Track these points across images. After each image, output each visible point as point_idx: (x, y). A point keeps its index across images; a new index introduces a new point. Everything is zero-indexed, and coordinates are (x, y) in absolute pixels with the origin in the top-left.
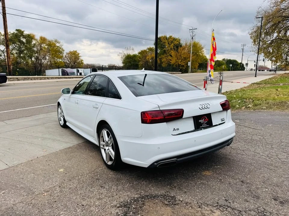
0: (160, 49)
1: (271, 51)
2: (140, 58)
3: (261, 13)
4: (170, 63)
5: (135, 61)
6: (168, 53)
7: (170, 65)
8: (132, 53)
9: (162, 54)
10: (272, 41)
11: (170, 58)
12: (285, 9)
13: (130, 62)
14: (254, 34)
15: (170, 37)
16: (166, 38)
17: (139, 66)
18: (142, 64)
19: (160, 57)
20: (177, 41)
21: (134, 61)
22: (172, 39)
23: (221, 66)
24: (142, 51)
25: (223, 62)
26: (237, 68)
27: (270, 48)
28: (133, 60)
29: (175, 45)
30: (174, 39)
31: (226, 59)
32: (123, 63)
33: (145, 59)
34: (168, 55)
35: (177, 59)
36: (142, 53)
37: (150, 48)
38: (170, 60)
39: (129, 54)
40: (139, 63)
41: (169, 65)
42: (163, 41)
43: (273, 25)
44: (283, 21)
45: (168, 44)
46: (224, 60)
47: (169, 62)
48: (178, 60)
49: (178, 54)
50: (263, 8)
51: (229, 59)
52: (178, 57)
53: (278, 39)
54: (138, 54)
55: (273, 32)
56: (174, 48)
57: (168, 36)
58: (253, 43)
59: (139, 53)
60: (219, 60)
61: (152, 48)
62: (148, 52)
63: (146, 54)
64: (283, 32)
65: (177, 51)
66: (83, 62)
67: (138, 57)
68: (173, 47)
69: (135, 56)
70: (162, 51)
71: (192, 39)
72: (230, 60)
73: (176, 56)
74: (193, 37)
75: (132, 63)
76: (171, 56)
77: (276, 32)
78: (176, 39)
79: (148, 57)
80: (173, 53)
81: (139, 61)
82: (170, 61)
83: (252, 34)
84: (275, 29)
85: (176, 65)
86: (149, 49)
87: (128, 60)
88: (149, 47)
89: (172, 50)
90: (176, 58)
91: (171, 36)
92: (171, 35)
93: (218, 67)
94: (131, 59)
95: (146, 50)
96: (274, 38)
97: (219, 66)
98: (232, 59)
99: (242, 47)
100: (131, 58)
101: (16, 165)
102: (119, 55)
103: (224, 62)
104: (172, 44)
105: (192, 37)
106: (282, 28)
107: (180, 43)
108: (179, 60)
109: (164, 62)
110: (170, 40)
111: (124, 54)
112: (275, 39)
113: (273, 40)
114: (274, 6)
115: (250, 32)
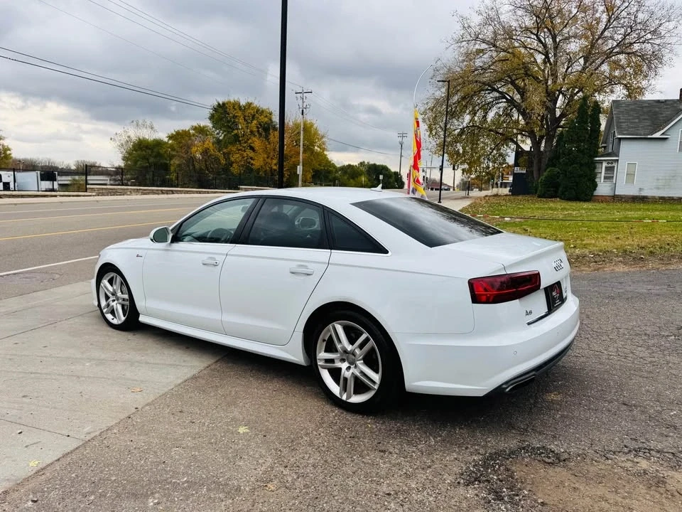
0: (225, 131)
1: (461, 151)
2: (173, 149)
3: (441, 72)
4: (252, 164)
5: (159, 155)
6: (245, 142)
7: (251, 170)
8: (149, 135)
9: (231, 143)
10: (463, 130)
11: (251, 154)
12: (485, 69)
13: (145, 158)
14: (430, 114)
15: (249, 105)
16: (240, 107)
17: (172, 168)
18: (179, 165)
19: (225, 150)
20: (266, 116)
21: (155, 157)
22: (253, 108)
23: (357, 177)
24: (178, 133)
25: (361, 168)
26: (390, 183)
27: (458, 144)
28: (154, 154)
29: (260, 125)
30: (258, 110)
31: (366, 163)
32: (125, 159)
33: (186, 154)
34: (244, 147)
35: (268, 158)
36: (178, 136)
37: (200, 126)
38: (251, 158)
39: (141, 138)
40: (172, 162)
41: (249, 169)
42: (232, 112)
43: (463, 98)
44: (480, 91)
45: (245, 119)
46: (362, 164)
47: (249, 163)
48: (269, 160)
49: (268, 146)
50: (444, 62)
51: (372, 162)
52: (270, 153)
53: (473, 126)
54: (166, 140)
55: (462, 112)
56: (258, 131)
57: (243, 103)
58: (428, 133)
59: (170, 137)
60: (352, 164)
61: (204, 127)
62: (194, 135)
63: (190, 142)
64: (480, 114)
65: (267, 138)
66: (8, 152)
67: (168, 146)
68: (256, 130)
69: (158, 143)
70: (229, 135)
71: (302, 114)
72: (375, 164)
73: (265, 151)
74: (304, 110)
75: (152, 160)
76: (252, 149)
77: (468, 111)
78: (263, 111)
79: (194, 149)
80: (257, 142)
81: (171, 157)
82: (252, 162)
83: (424, 113)
84: (466, 106)
85: (266, 171)
86: (195, 128)
87: (139, 152)
88: (195, 124)
89: (255, 136)
90: (266, 156)
91: (251, 103)
92: (250, 101)
93: (351, 180)
94: (150, 151)
95: (189, 130)
96: (465, 125)
97: (353, 178)
98: (378, 164)
99: (400, 139)
100: (150, 149)
101: (98, 433)
102: (115, 140)
103: (363, 169)
104: (255, 122)
105: (301, 110)
106: (479, 104)
107: (271, 120)
108: (272, 159)
109: (236, 162)
110: (249, 111)
111: (129, 137)
112: (467, 127)
113: (464, 128)
114: (464, 61)
115: (422, 109)
